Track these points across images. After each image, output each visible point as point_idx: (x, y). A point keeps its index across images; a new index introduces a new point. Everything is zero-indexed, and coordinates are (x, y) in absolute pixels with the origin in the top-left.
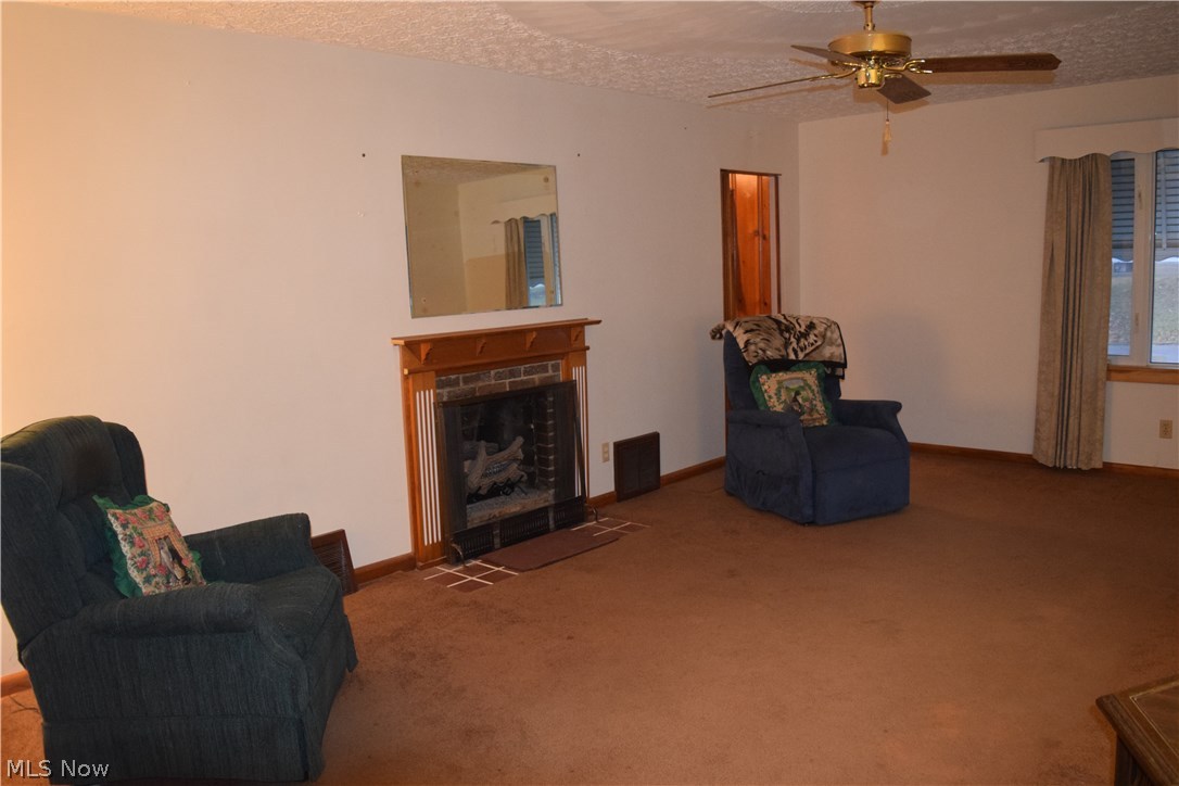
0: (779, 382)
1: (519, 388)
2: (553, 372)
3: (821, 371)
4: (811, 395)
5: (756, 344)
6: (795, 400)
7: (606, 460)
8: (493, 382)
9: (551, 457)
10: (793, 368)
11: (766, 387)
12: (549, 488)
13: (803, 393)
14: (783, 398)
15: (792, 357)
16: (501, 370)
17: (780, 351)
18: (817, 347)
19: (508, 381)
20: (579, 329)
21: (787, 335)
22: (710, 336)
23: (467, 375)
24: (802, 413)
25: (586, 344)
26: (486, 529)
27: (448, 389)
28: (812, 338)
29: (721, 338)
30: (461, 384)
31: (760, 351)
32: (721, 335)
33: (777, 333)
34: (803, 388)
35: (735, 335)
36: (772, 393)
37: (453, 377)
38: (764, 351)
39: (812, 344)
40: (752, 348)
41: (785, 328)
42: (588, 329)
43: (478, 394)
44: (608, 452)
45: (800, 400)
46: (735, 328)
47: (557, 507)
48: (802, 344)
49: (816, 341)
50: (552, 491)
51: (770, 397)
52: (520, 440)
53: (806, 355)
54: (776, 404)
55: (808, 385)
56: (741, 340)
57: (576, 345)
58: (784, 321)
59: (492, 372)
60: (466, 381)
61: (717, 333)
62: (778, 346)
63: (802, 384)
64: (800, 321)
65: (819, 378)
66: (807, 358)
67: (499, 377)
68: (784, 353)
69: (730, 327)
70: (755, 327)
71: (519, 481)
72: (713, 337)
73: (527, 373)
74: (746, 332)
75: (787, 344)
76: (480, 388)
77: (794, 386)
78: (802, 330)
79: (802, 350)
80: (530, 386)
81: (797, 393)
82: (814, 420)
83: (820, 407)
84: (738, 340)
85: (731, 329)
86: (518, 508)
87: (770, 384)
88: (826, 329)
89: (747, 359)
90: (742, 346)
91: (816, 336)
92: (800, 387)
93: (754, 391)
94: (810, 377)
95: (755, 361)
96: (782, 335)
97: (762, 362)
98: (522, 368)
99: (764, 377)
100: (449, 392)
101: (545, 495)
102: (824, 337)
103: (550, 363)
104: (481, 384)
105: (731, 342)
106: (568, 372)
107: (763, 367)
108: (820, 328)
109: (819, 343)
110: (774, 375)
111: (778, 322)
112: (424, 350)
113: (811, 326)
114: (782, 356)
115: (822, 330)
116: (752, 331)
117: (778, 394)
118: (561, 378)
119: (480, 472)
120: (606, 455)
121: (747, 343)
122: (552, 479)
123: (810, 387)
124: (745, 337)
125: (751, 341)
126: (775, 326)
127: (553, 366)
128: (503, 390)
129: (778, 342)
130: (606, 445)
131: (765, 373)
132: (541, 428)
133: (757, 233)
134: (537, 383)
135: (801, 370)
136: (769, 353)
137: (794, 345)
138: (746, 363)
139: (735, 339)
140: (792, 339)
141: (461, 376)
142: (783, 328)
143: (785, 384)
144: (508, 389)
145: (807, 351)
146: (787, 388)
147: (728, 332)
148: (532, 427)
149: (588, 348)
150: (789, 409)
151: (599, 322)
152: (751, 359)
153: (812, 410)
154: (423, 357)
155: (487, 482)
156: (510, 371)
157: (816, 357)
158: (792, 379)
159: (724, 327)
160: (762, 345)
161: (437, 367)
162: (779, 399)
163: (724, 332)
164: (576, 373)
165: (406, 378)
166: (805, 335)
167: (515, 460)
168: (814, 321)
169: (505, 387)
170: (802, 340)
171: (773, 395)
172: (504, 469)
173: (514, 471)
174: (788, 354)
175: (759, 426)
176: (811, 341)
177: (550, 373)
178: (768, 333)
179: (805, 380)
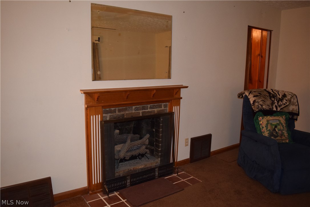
0: (268, 121)
1: (147, 114)
2: (164, 108)
3: (287, 117)
4: (282, 128)
5: (258, 102)
6: (274, 130)
7: (186, 145)
8: (134, 111)
9: (160, 145)
10: (274, 114)
11: (261, 122)
12: (158, 158)
13: (279, 127)
14: (269, 128)
15: (275, 109)
16: (138, 106)
17: (269, 106)
18: (287, 106)
19: (141, 111)
20: (178, 90)
21: (273, 99)
22: (237, 97)
23: (120, 108)
24: (277, 136)
25: (181, 96)
26: (123, 178)
27: (110, 114)
28: (284, 101)
29: (242, 97)
30: (117, 112)
31: (260, 106)
32: (242, 96)
33: (268, 98)
34: (278, 124)
35: (249, 97)
36: (264, 125)
37: (113, 109)
38: (262, 106)
39: (284, 104)
40: (257, 104)
41: (272, 95)
42: (182, 90)
43: (125, 117)
44: (188, 142)
45: (277, 130)
46: (249, 94)
47: (160, 168)
48: (279, 104)
49: (286, 103)
50: (159, 159)
51: (263, 127)
52: (148, 136)
53: (281, 109)
54: (265, 131)
55: (281, 123)
56: (252, 99)
57: (177, 96)
58: (272, 92)
59: (134, 107)
60: (119, 111)
61: (240, 95)
62: (269, 104)
63: (278, 123)
64: (279, 93)
65: (286, 120)
66: (281, 110)
67: (137, 109)
68: (271, 107)
69: (247, 93)
70: (259, 95)
71: (146, 153)
72: (239, 97)
73: (151, 108)
74: (254, 96)
75: (273, 103)
76: (126, 114)
77: (275, 123)
78: (280, 97)
79: (279, 107)
80: (152, 114)
81: (276, 127)
82: (283, 140)
83: (286, 134)
84: (250, 100)
85: (247, 94)
86: (143, 167)
87: (263, 121)
88: (291, 98)
89: (253, 109)
90: (252, 102)
91: (286, 100)
92: (277, 124)
93: (255, 123)
94: (282, 119)
95: (257, 110)
96: (271, 99)
97: (260, 111)
98: (149, 106)
99: (261, 118)
100: (110, 116)
101: (157, 160)
102: (290, 101)
103: (163, 104)
104: (127, 112)
105: (246, 100)
106: (171, 108)
107: (261, 113)
108: (289, 97)
109: (288, 104)
110: (265, 117)
111: (269, 93)
112: (96, 96)
113: (284, 96)
114: (270, 108)
115: (289, 98)
116: (257, 96)
117: (267, 126)
118: (168, 110)
119: (126, 150)
120: (187, 144)
121: (254, 102)
122: (160, 154)
123: (282, 124)
124: (254, 99)
125: (257, 101)
126: (268, 95)
127: (164, 105)
128: (139, 116)
129: (269, 102)
130: (187, 139)
131: (261, 116)
132: (157, 131)
133: (259, 55)
134: (156, 112)
135: (278, 116)
136: (264, 107)
137: (276, 104)
138: (253, 110)
139: (249, 99)
140: (275, 101)
141: (117, 109)
142: (271, 96)
143: (270, 122)
144: (141, 115)
145: (282, 107)
146: (271, 124)
147: (246, 95)
148: (154, 130)
149: (181, 98)
150: (271, 134)
151: (187, 87)
152: (255, 109)
153: (282, 135)
154: (96, 100)
155: (129, 154)
156: (142, 107)
157: (286, 110)
158: (273, 120)
159: (244, 93)
160: (261, 103)
161: (103, 105)
162: (267, 129)
163: (244, 95)
164: (175, 109)
165: (87, 109)
166: (281, 100)
167: (144, 144)
168: (286, 93)
169: (140, 114)
170: (280, 102)
171: (264, 127)
172: (139, 148)
173: (143, 149)
174: (273, 108)
175: (256, 141)
176: (284, 102)
177: (163, 108)
178: (264, 97)
179: (279, 121)
